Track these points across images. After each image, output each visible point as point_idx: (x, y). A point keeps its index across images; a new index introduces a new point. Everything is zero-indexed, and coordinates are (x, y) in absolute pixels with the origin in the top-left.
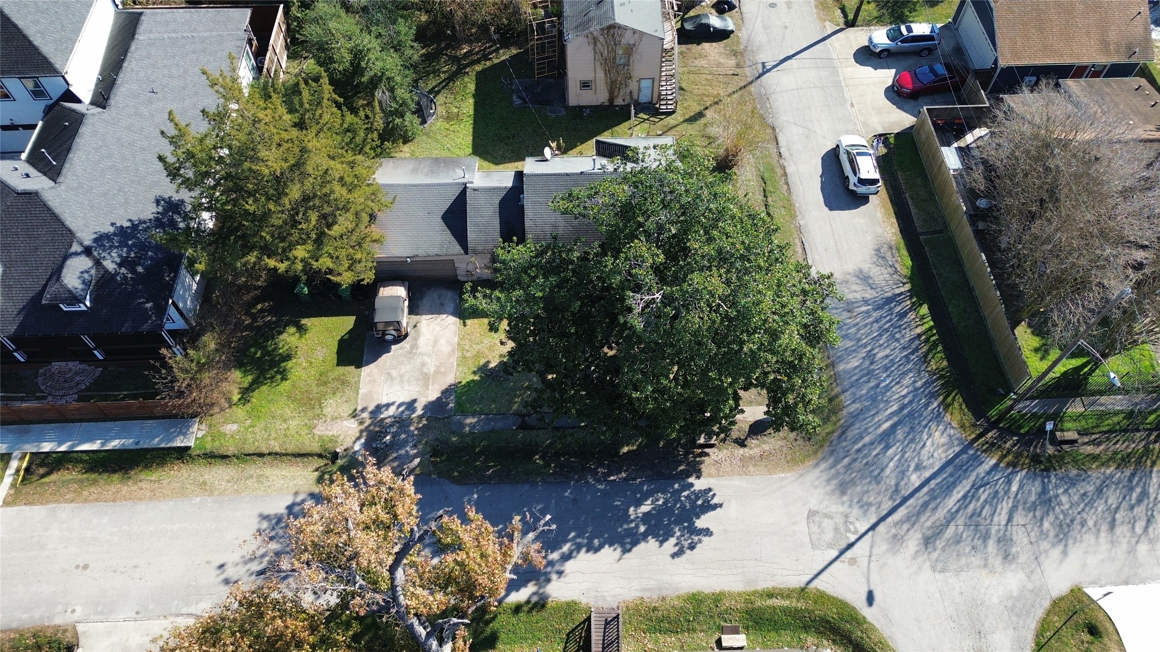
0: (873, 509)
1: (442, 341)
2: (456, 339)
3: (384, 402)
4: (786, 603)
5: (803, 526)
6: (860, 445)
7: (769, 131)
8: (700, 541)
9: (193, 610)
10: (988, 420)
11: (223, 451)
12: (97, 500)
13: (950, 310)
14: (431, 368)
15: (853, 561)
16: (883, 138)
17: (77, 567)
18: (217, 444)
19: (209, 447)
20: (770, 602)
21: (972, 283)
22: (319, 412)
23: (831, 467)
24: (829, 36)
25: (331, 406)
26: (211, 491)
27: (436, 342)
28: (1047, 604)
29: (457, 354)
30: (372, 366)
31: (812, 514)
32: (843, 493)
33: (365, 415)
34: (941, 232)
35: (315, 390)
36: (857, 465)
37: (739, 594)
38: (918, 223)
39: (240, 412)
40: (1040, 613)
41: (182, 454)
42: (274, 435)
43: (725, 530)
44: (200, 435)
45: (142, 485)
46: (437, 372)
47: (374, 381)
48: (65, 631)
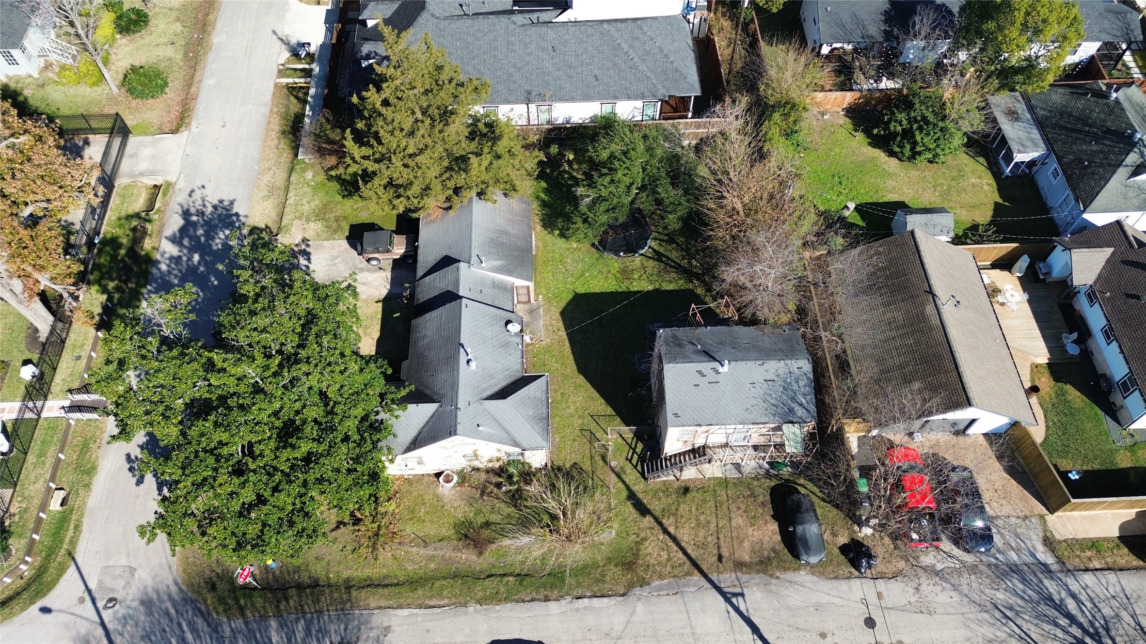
0: (120, 628)
3: (312, 257)
4: (67, 540)
5: (124, 561)
6: (185, 628)
7: (622, 589)
8: (134, 476)
11: (293, 175)
12: (269, 122)
15: (82, 600)
17: (225, 123)
18: (298, 170)
19: (297, 166)
20: (72, 526)
22: (313, 219)
23: (169, 595)
25: (316, 226)
26: (261, 175)
30: (348, 246)
31: (132, 570)
32: (142, 602)
33: (303, 247)
35: (332, 216)
36: (164, 621)
37: (84, 503)
39: (322, 177)
41: (296, 154)
42: (298, 199)
43: (138, 496)
44: (307, 161)
47: (334, 250)
48: (187, 127)
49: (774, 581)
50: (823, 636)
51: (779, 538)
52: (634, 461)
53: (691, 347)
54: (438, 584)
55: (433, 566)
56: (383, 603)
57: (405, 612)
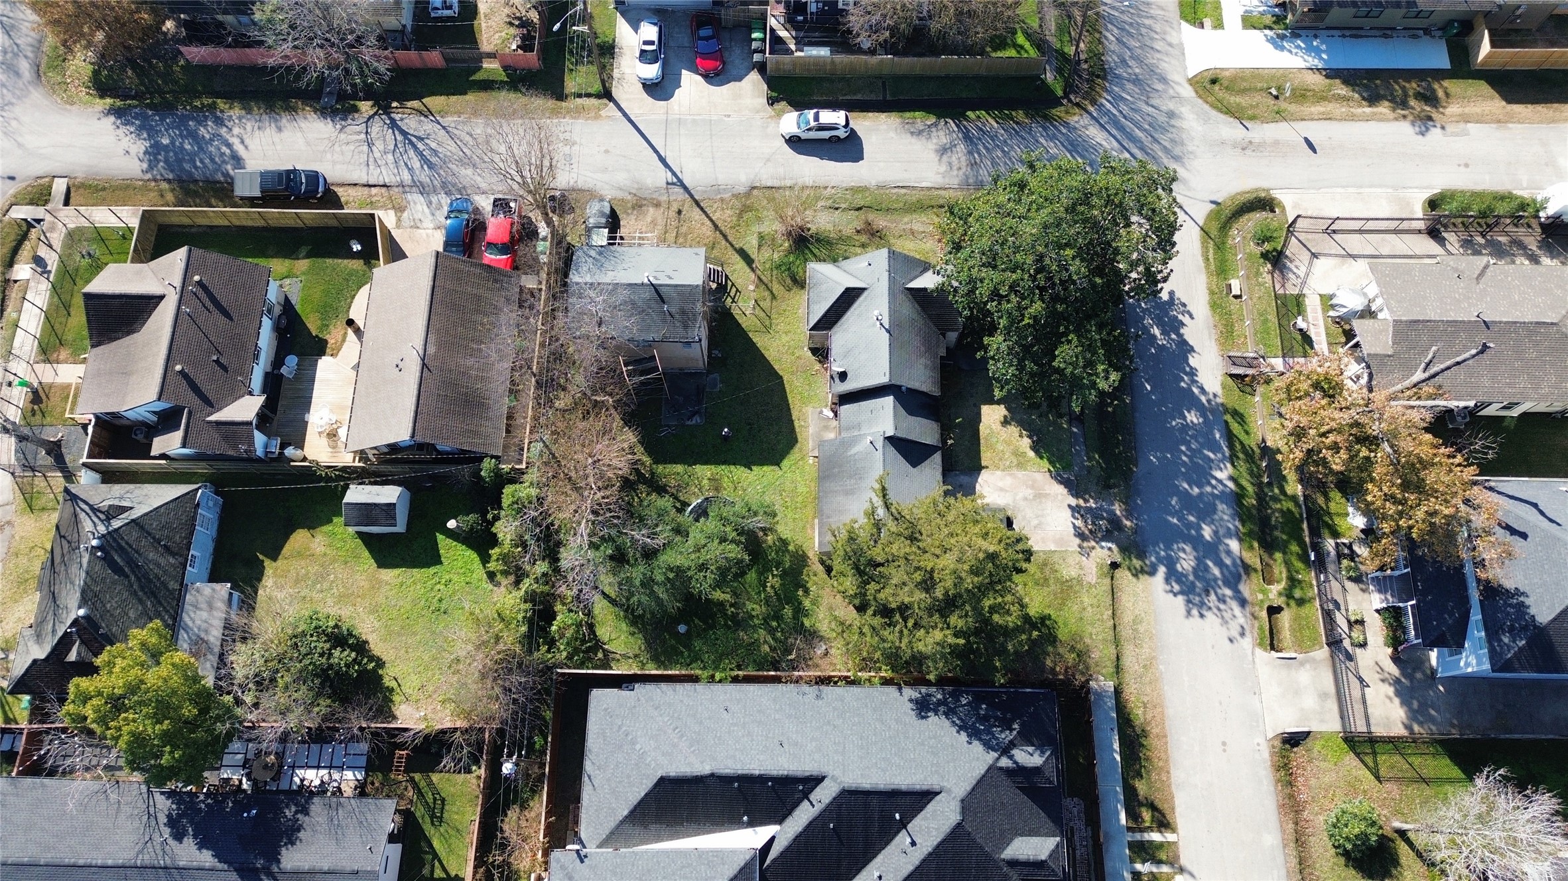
1: (1000, 484)
2: (999, 473)
4: (1211, 251)
7: (755, 192)
8: (1179, 299)
9: (1249, 652)
10: (1063, 98)
11: (1114, 657)
12: (1166, 751)
13: (964, 96)
14: (1029, 493)
16: (772, 101)
17: (1224, 751)
18: (1108, 663)
19: (1112, 670)
20: (1211, 260)
21: (943, 74)
22: (1075, 582)
24: (625, 115)
25: (1069, 571)
26: (1153, 658)
27: (1001, 489)
28: (1200, 101)
29: (1015, 471)
30: (1031, 542)
33: (1084, 544)
34: (884, 83)
35: (1053, 587)
37: (1209, 278)
38: (873, 97)
40: (1206, 107)
41: (1118, 692)
42: (1098, 616)
44: (1102, 679)
45: (1149, 717)
46: (1032, 487)
47: (1043, 539)
48: (1273, 747)
49: (634, 191)
50: (607, 151)
51: (622, 223)
52: (734, 290)
53: (673, 310)
54: (901, 205)
55: (906, 220)
56: (942, 193)
57: (924, 184)
